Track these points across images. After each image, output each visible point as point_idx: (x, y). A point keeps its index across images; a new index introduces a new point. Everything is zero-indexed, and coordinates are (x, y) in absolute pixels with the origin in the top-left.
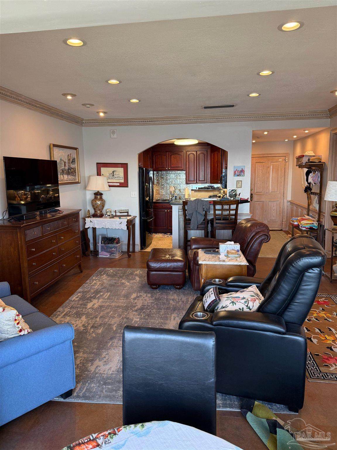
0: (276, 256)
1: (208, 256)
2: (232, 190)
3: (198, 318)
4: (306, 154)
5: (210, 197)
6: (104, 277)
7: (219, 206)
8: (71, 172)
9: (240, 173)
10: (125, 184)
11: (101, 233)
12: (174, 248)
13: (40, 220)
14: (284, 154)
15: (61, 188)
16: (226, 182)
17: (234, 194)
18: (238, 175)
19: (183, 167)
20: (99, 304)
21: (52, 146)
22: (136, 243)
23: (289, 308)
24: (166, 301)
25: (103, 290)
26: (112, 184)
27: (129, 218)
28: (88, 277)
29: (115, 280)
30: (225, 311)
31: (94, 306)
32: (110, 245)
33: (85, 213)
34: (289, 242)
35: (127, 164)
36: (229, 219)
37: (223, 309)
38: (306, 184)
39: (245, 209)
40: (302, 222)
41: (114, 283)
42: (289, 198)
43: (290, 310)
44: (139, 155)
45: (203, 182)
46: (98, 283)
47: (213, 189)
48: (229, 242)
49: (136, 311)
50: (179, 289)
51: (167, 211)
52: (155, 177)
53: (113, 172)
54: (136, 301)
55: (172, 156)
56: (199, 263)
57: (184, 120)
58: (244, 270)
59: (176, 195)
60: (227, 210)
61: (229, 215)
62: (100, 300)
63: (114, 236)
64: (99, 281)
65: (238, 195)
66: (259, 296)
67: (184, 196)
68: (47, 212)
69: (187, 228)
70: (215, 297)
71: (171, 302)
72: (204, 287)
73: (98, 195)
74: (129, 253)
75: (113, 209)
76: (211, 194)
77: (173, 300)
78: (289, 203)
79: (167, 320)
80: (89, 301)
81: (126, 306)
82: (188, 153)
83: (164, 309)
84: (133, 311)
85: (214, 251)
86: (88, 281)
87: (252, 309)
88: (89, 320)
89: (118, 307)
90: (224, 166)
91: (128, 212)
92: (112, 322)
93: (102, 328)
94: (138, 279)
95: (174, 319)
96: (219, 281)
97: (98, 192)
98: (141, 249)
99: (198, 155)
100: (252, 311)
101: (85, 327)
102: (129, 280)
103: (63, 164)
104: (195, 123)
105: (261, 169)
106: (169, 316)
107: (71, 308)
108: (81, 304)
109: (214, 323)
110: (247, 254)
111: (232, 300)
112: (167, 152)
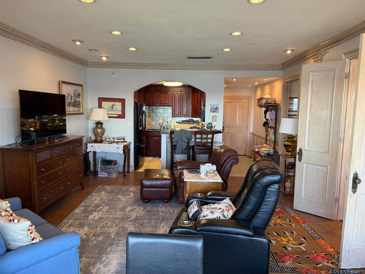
0: (245, 175)
1: (191, 175)
2: (209, 123)
3: (185, 226)
4: (265, 97)
5: (191, 128)
6: (103, 193)
7: (199, 135)
8: (76, 104)
9: (215, 110)
10: (122, 116)
11: (101, 156)
12: (162, 169)
13: (49, 144)
14: (248, 96)
15: (67, 118)
16: (204, 117)
17: (210, 126)
18: (213, 112)
19: (170, 104)
20: (99, 216)
21: (61, 83)
22: (131, 165)
23: (256, 216)
24: (156, 212)
25: (103, 204)
26: (111, 115)
27: (125, 144)
28: (89, 193)
29: (113, 196)
30: (206, 219)
31: (95, 218)
32: (108, 166)
33: (87, 140)
34: (254, 164)
35: (124, 100)
36: (207, 146)
37: (204, 218)
38: (265, 120)
39: (218, 138)
40: (261, 149)
41: (112, 198)
42: (251, 131)
43: (257, 218)
44: (135, 93)
45: (186, 116)
46: (98, 199)
47: (194, 122)
48: (207, 164)
49: (131, 221)
50: (167, 202)
51: (157, 138)
52: (147, 111)
53: (112, 105)
54: (131, 213)
55: (162, 95)
56: (184, 181)
57: (172, 67)
58: (219, 186)
59: (164, 126)
60: (205, 139)
61: (207, 142)
62: (100, 213)
63: (112, 158)
64: (99, 197)
65: (213, 127)
66: (232, 207)
67: (171, 127)
68: (56, 137)
69: (173, 153)
70: (198, 208)
71: (160, 213)
72: (188, 200)
73: (99, 124)
74: (125, 173)
75: (112, 136)
76: (192, 126)
77: (162, 211)
78: (251, 134)
79: (157, 228)
80: (90, 214)
81: (122, 218)
82: (174, 93)
83: (155, 219)
84: (128, 221)
85: (196, 171)
86: (89, 197)
87: (227, 218)
88: (91, 229)
89: (116, 218)
90: (202, 104)
91: (124, 139)
92: (111, 231)
93: (102, 236)
94: (132, 194)
95: (163, 228)
96: (201, 195)
97: (99, 121)
98: (135, 170)
99: (182, 95)
100: (227, 219)
101: (87, 235)
102: (124, 195)
103: (70, 97)
104: (181, 69)
105: (230, 107)
106: (159, 225)
107: (74, 220)
108: (84, 217)
109: (198, 229)
110: (221, 174)
111: (211, 210)
112: (157, 91)
